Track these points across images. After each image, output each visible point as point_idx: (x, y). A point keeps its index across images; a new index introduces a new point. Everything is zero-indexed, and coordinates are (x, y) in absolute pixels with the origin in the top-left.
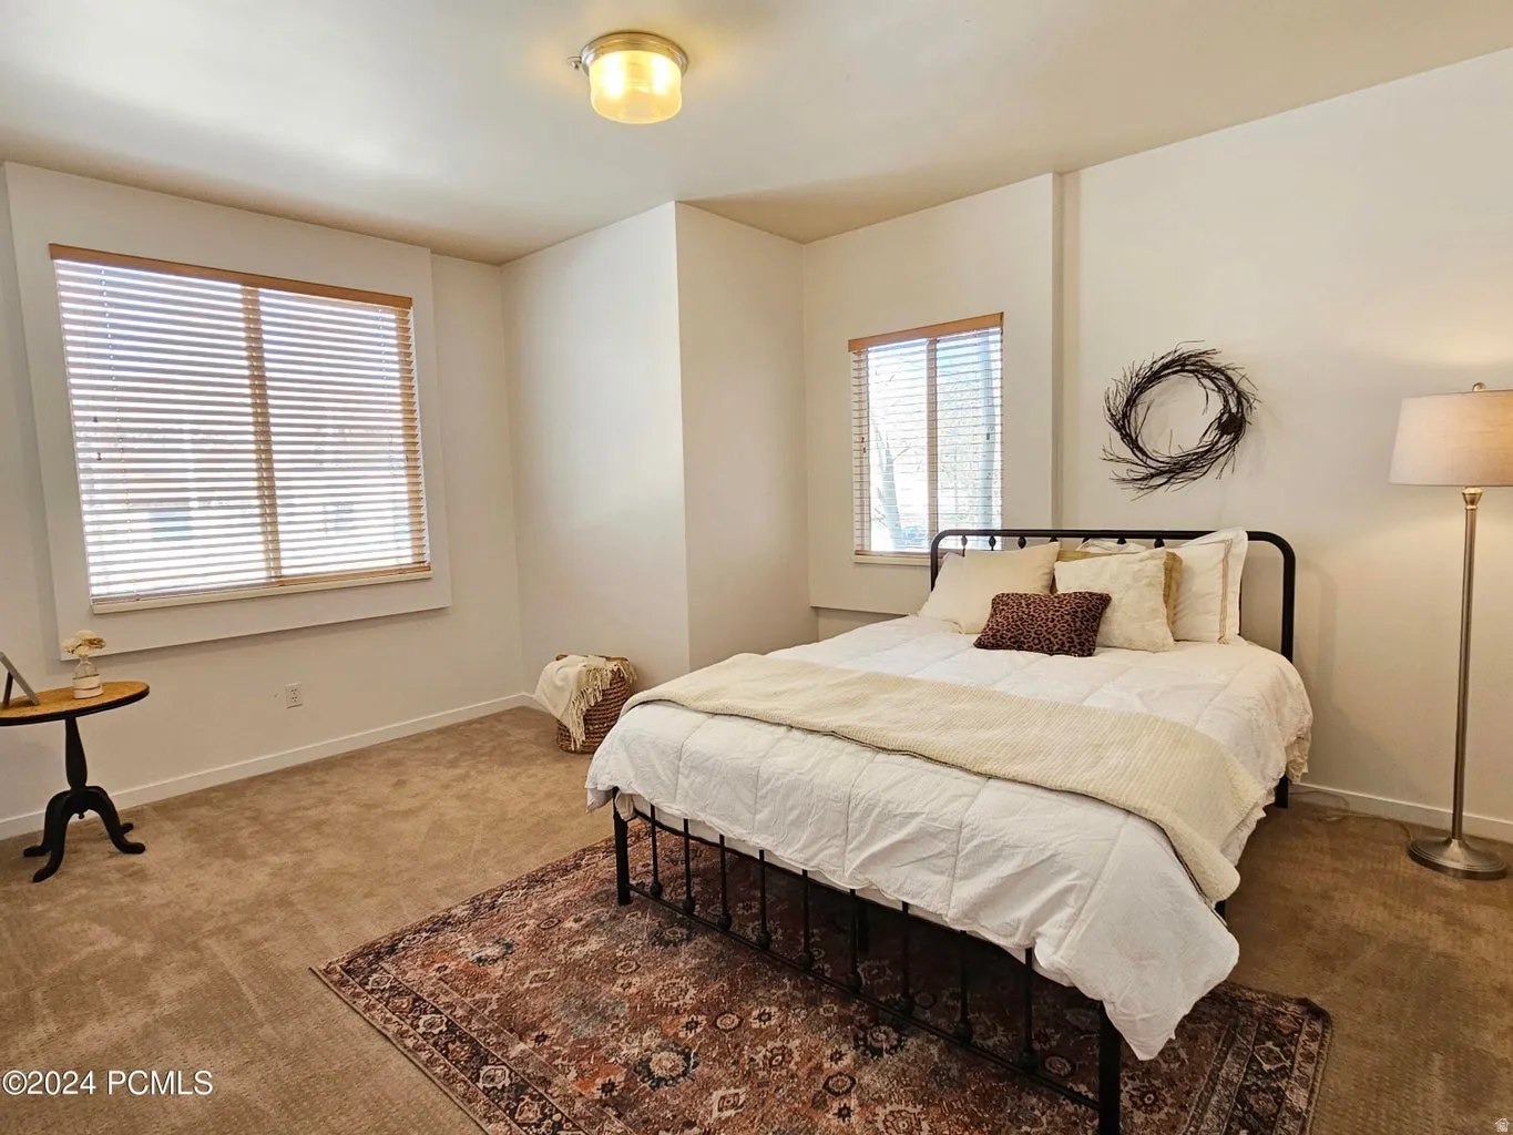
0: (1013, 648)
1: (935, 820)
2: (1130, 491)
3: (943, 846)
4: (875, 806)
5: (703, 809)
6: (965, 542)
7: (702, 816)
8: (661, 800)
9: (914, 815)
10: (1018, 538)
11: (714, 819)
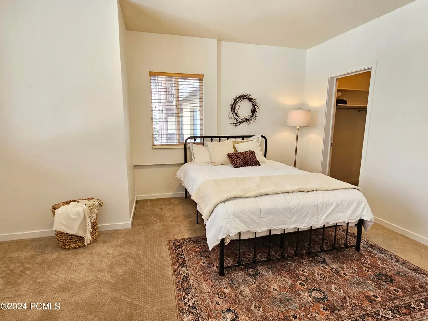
0: (244, 166)
1: (338, 202)
2: (233, 126)
3: (341, 207)
4: (324, 204)
5: (274, 225)
6: (195, 140)
7: (274, 227)
8: (257, 229)
9: (333, 203)
10: (211, 138)
11: (278, 226)
